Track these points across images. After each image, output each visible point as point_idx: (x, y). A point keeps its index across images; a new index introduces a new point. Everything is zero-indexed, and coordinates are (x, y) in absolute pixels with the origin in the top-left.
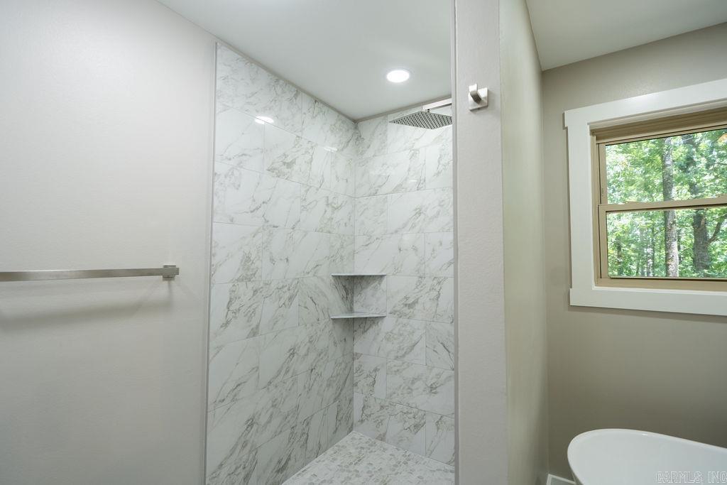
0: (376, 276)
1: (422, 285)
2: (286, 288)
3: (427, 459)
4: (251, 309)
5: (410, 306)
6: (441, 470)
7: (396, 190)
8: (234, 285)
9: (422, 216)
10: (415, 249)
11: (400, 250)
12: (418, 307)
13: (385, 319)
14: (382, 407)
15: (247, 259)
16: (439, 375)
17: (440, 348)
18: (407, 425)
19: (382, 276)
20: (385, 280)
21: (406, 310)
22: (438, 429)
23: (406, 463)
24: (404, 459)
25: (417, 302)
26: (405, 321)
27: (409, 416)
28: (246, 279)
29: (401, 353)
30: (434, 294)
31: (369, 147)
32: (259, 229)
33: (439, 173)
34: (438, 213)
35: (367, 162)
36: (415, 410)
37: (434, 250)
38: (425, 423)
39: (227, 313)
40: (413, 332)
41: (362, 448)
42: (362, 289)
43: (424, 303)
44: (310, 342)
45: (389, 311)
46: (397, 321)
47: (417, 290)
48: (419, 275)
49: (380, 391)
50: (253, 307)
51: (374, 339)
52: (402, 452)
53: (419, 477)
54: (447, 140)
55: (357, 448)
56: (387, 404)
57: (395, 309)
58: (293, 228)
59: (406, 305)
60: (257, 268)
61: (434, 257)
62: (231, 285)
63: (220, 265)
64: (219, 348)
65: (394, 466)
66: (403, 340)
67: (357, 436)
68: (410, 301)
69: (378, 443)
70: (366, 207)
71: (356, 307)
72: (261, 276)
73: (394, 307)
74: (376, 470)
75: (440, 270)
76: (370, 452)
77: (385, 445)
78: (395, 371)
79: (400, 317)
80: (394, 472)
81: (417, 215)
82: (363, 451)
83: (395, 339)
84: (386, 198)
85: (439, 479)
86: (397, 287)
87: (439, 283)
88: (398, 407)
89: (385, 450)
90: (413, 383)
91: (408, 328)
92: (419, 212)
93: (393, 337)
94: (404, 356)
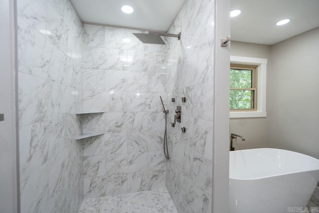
0: (98, 113)
1: (125, 116)
2: (59, 124)
3: (128, 194)
4: (43, 143)
5: (119, 127)
6: (136, 195)
7: (111, 68)
8: (34, 126)
9: (125, 83)
10: (122, 99)
11: (113, 99)
12: (123, 126)
13: (104, 135)
14: (103, 180)
15: (40, 105)
16: (133, 156)
17: (134, 143)
18: (118, 183)
19: (102, 113)
20: (104, 115)
21: (117, 129)
22: (133, 179)
23: (121, 200)
24: (119, 199)
25: (123, 124)
26: (116, 134)
27: (119, 178)
28: (40, 120)
29: (114, 150)
30: (132, 119)
31: (92, 40)
32: (46, 81)
33: (134, 64)
34: (134, 82)
35: (91, 49)
36: (122, 175)
37: (131, 100)
38: (127, 178)
39: (30, 149)
40: (121, 139)
41: (95, 205)
42: (89, 121)
43: (126, 125)
44: (69, 156)
45: (106, 130)
46: (112, 135)
47: (122, 119)
48: (124, 111)
49: (102, 172)
50: (44, 141)
51: (98, 146)
52: (116, 197)
53: (131, 203)
54: (138, 49)
55: (93, 206)
56: (106, 177)
57: (111, 129)
58: (61, 83)
59: (117, 126)
60: (46, 111)
61: (132, 103)
62: (32, 125)
63: (25, 109)
64: (26, 180)
65: (117, 204)
66: (115, 144)
67: (88, 200)
68: (119, 124)
69: (102, 198)
70: (91, 75)
71: (85, 131)
72: (47, 117)
73: (110, 128)
74: (110, 211)
75: (134, 109)
76: (101, 205)
77: (106, 197)
78: (111, 160)
79: (114, 133)
80: (119, 207)
81: (123, 82)
82: (97, 206)
83: (111, 144)
84: (105, 71)
85: (139, 199)
86: (110, 118)
87: (134, 115)
88: (113, 176)
89: (107, 200)
90: (121, 162)
91: (118, 137)
92: (124, 81)
93: (109, 143)
94: (115, 151)
